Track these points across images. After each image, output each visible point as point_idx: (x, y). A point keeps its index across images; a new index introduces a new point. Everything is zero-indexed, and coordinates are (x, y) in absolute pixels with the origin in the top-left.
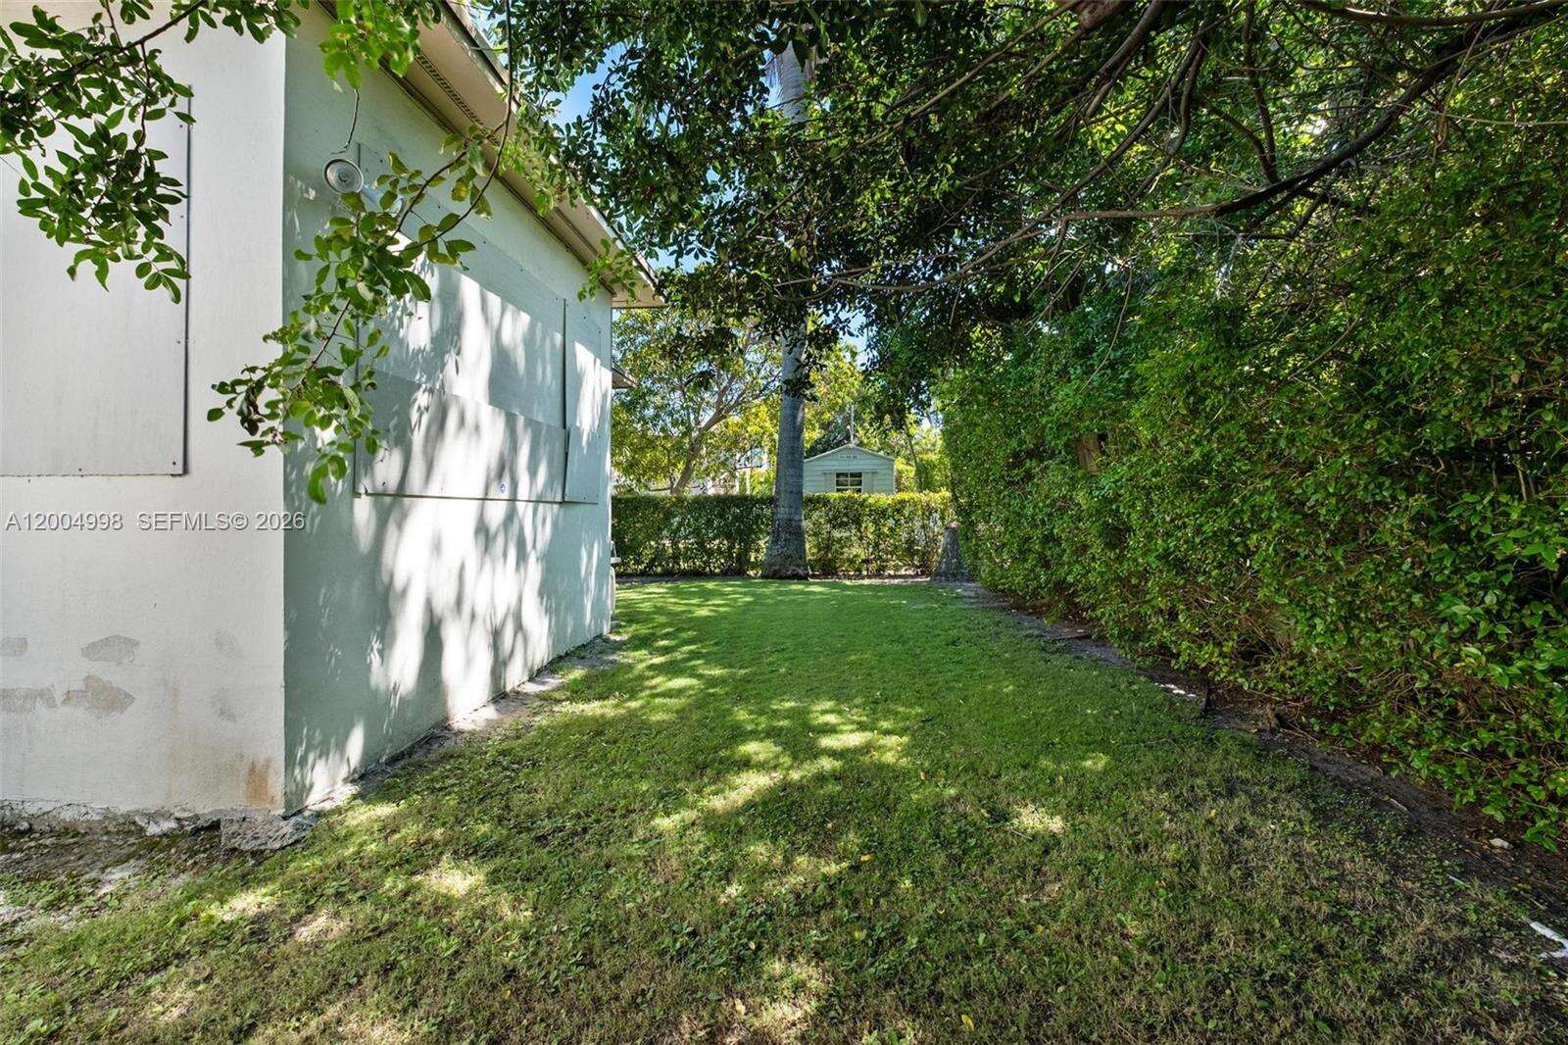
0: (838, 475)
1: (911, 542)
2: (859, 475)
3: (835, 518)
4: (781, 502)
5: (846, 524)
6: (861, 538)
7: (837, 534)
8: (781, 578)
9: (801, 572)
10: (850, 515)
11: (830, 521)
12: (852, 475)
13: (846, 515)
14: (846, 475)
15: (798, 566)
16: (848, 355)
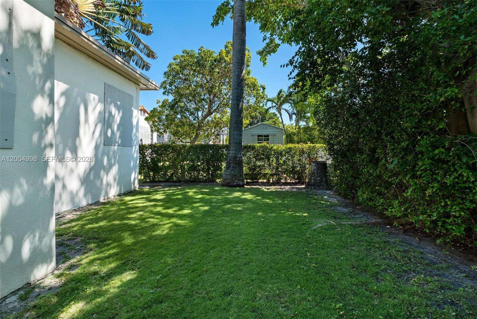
0: (258, 136)
1: (294, 167)
2: (268, 136)
3: (258, 155)
4: (231, 148)
5: (263, 159)
6: (270, 165)
7: (258, 163)
8: (231, 186)
9: (241, 183)
10: (265, 155)
11: (255, 157)
12: (265, 136)
13: (263, 154)
14: (262, 136)
15: (239, 180)
16: (262, 89)
